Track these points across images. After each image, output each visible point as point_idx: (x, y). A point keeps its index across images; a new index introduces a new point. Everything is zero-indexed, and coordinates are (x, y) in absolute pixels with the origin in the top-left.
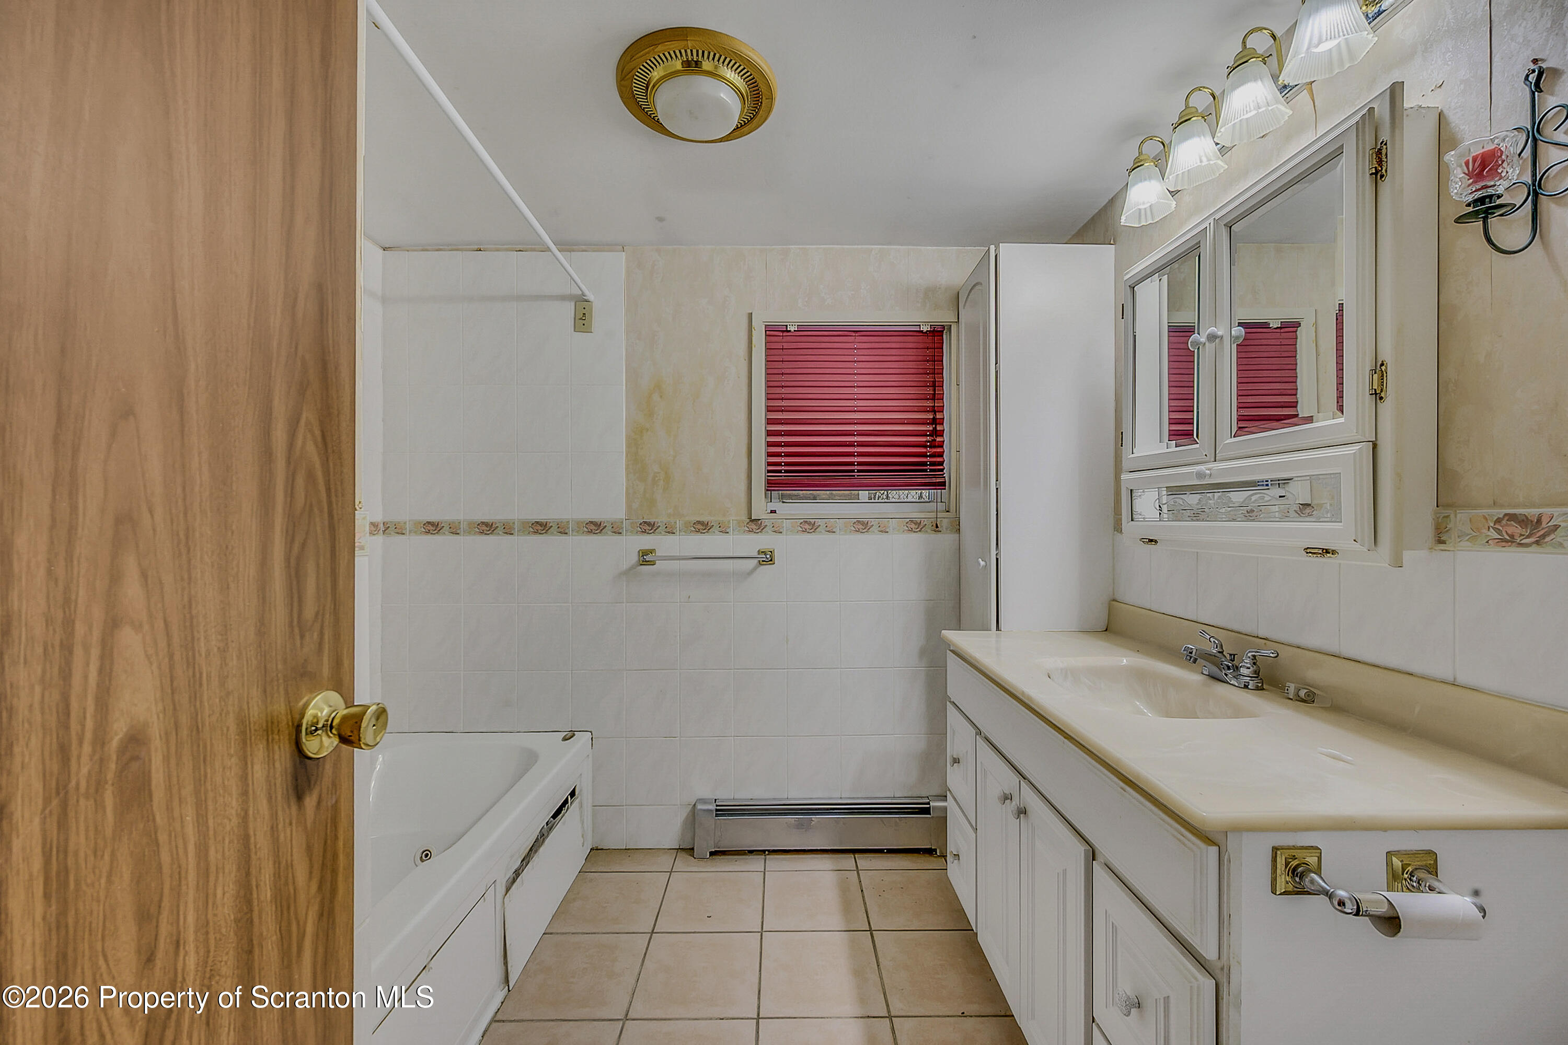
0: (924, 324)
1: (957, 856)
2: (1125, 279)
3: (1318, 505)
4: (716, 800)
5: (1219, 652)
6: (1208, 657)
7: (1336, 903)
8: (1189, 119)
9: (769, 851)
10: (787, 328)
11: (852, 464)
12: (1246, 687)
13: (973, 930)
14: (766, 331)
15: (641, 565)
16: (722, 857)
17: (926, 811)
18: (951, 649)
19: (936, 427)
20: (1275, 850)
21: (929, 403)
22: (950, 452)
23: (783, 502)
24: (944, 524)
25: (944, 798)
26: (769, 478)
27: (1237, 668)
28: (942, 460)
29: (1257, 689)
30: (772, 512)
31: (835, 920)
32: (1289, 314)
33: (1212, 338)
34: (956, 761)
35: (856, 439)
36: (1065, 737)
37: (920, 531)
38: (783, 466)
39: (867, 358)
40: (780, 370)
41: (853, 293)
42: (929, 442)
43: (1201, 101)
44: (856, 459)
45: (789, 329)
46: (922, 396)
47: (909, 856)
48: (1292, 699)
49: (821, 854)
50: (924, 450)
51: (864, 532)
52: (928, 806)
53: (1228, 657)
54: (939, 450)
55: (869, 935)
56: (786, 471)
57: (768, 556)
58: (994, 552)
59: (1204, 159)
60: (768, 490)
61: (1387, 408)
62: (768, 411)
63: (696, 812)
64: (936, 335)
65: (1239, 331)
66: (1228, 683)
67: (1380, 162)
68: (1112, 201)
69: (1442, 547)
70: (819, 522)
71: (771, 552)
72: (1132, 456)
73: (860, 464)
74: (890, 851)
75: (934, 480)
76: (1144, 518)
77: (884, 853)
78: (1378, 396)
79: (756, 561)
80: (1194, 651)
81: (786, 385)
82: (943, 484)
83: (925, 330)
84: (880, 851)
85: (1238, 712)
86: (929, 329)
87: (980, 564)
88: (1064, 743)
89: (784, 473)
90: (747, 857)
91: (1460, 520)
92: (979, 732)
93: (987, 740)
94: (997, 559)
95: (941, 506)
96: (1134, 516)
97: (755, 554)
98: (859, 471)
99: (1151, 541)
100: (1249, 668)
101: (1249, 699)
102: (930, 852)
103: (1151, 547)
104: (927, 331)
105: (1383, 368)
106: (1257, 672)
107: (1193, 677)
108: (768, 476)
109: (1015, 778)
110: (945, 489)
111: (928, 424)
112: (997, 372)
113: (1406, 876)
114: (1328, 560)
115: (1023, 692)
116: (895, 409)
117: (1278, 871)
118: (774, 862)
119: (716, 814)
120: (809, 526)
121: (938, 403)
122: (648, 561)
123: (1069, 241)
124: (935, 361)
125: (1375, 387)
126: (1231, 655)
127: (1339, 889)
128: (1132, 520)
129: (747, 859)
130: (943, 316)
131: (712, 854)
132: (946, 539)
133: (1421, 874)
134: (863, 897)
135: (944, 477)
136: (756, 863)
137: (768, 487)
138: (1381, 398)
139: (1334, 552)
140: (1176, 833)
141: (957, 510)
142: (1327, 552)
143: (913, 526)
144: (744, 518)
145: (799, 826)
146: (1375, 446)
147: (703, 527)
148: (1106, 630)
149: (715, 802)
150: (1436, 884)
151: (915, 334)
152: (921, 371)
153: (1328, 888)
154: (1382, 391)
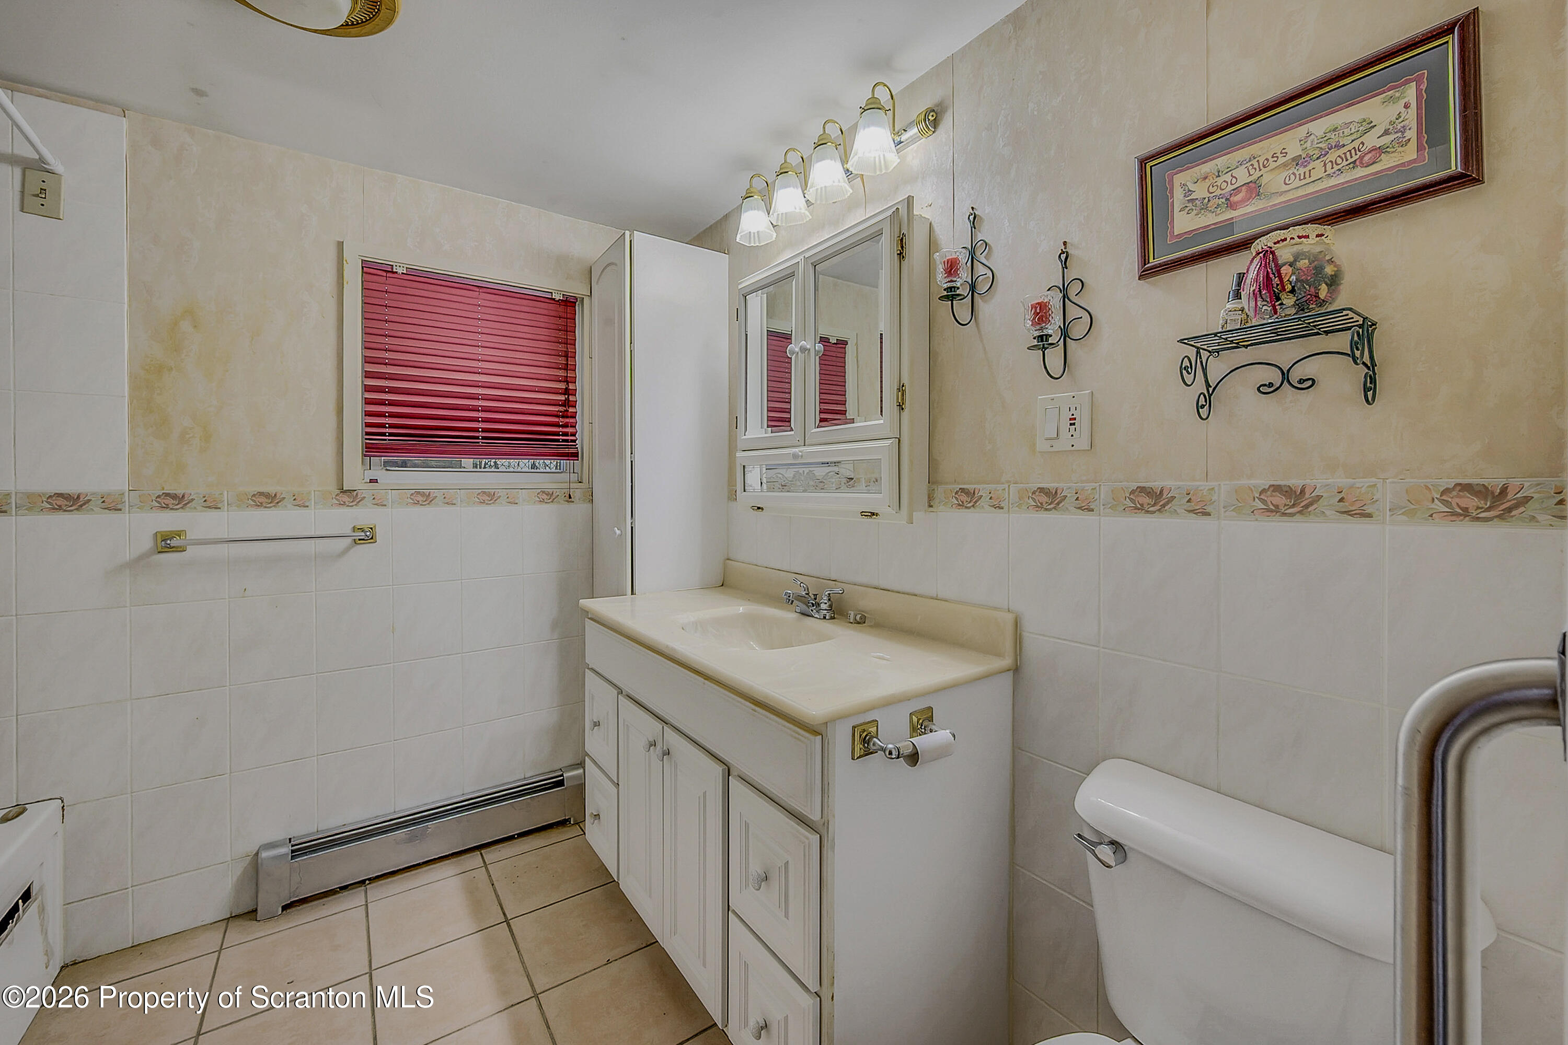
0: (556, 292)
1: (597, 816)
2: (740, 287)
3: (857, 479)
4: (290, 839)
5: (806, 594)
6: (799, 598)
7: (887, 753)
8: (787, 172)
9: (369, 879)
10: (392, 269)
11: (476, 430)
12: (825, 618)
13: (615, 881)
14: (363, 267)
15: (159, 552)
16: (301, 907)
17: (560, 783)
18: (589, 617)
19: (568, 397)
20: (854, 727)
21: (561, 373)
22: (583, 423)
23: (387, 470)
24: (577, 494)
25: (581, 765)
26: (368, 441)
27: (819, 605)
28: (575, 431)
29: (832, 618)
30: (371, 481)
31: (466, 924)
32: (842, 335)
33: (803, 350)
34: (597, 724)
35: (481, 403)
36: (705, 679)
37: (552, 502)
38: (386, 428)
39: (493, 318)
40: (383, 316)
41: (476, 244)
42: (561, 412)
43: (794, 159)
44: (480, 425)
45: (394, 270)
46: (553, 365)
47: (543, 834)
48: (852, 623)
49: (439, 862)
50: (557, 420)
51: (490, 504)
52: (562, 778)
53: (812, 597)
54: (572, 420)
55: (506, 925)
56: (391, 434)
57: (368, 533)
58: (629, 521)
59: (798, 209)
60: (365, 456)
61: (905, 414)
62: (365, 362)
63: (259, 861)
64: (569, 304)
65: (819, 347)
66: (813, 617)
67: (902, 247)
68: (726, 217)
69: (931, 509)
70: (435, 493)
71: (371, 528)
72: (744, 437)
73: (484, 430)
74: (521, 835)
75: (567, 451)
76: (754, 489)
77: (516, 838)
78: (901, 407)
79: (349, 540)
80: (791, 595)
81: (390, 334)
82: (576, 455)
83: (557, 299)
84: (511, 838)
85: (821, 638)
86: (561, 298)
87: (616, 534)
88: (704, 684)
89: (388, 436)
90: (341, 894)
91: (940, 491)
92: (620, 691)
93: (630, 697)
94: (632, 528)
95: (574, 477)
96: (746, 488)
97: (348, 531)
98: (483, 438)
99: (759, 508)
100: (826, 603)
101: (828, 627)
102: (563, 823)
103: (759, 512)
104: (560, 300)
105: (904, 388)
106: (831, 606)
107: (789, 616)
108: (366, 439)
109: (658, 725)
110: (578, 460)
111: (561, 394)
112: (631, 351)
113: (919, 726)
114: (874, 520)
115: (667, 646)
116: (525, 375)
117: (856, 742)
118: (375, 891)
119: (292, 856)
120: (423, 497)
121: (570, 374)
122: (173, 547)
123: (691, 241)
124: (567, 331)
125: (900, 401)
126: (814, 595)
127: (888, 744)
128: (744, 491)
129: (339, 898)
130: (576, 288)
131: (285, 908)
132: (579, 509)
133: (926, 723)
134: (495, 891)
135: (577, 448)
136: (356, 899)
137: (366, 452)
138: (903, 409)
139: (877, 515)
140: (794, 734)
141: (591, 481)
142: (873, 514)
143: (545, 497)
144: (333, 488)
145: (411, 839)
146: (899, 440)
147: (269, 500)
148: (722, 585)
149: (290, 842)
150: (933, 727)
151: (547, 301)
152: (554, 339)
153: (883, 745)
154: (903, 404)
